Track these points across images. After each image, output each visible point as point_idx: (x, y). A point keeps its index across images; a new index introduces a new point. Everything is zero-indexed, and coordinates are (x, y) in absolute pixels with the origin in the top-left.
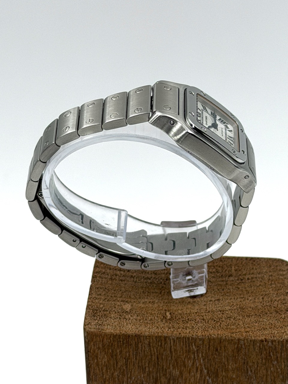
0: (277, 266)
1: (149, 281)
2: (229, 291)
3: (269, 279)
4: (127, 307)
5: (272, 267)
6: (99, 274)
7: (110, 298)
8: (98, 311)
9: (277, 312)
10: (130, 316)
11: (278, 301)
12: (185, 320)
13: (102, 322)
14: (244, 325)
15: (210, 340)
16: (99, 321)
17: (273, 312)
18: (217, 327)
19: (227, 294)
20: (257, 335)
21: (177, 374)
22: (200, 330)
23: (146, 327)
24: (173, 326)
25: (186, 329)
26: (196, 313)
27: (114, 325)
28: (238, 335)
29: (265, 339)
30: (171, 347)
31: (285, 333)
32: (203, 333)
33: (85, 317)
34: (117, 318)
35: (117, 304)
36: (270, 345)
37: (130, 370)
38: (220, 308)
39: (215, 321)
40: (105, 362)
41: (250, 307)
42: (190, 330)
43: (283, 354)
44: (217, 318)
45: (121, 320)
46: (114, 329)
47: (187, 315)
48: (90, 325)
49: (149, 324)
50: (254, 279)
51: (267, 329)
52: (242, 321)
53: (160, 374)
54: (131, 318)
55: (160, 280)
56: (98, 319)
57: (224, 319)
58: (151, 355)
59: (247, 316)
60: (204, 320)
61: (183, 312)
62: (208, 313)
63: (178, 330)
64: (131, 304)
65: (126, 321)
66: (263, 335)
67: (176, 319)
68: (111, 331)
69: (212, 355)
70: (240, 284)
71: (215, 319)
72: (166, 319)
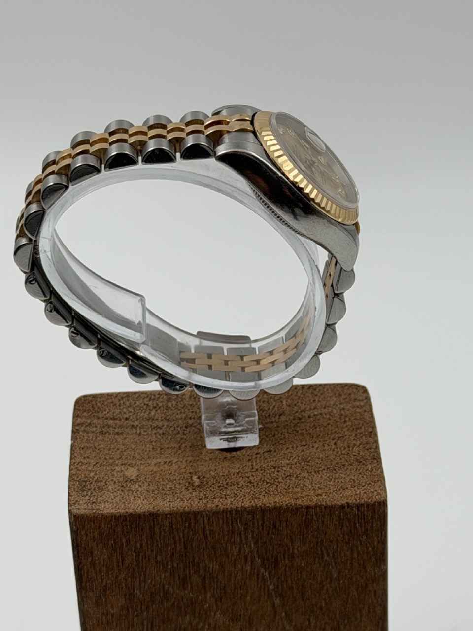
0: (350, 394)
1: (161, 432)
2: (283, 436)
3: (342, 415)
4: (132, 473)
5: (343, 397)
6: (82, 426)
7: (104, 462)
8: (87, 483)
9: (360, 462)
10: (137, 486)
11: (359, 446)
12: (222, 485)
13: (95, 498)
14: (313, 486)
15: (263, 512)
16: (91, 497)
17: (353, 463)
18: (273, 491)
19: (281, 442)
20: (335, 498)
21: (215, 569)
22: (247, 499)
23: (165, 500)
24: (206, 495)
25: (226, 499)
26: (238, 473)
27: (114, 502)
28: (305, 501)
29: (347, 503)
30: (205, 527)
31: (375, 493)
32: (253, 502)
33: (69, 493)
34: (118, 490)
35: (115, 469)
36: (355, 513)
37: (144, 570)
38: (272, 463)
39: (267, 483)
40: (104, 559)
41: (319, 459)
42: (232, 500)
43: (374, 525)
44: (270, 478)
45: (124, 494)
46: (116, 507)
47: (224, 478)
48: (79, 504)
49: (168, 495)
50: (318, 417)
51: (347, 488)
52: (309, 479)
53: (189, 571)
54: (140, 489)
55: (177, 428)
56: (89, 494)
57: (280, 479)
58: (175, 543)
59: (315, 472)
60: (250, 482)
61: (217, 473)
62: (255, 471)
63: (213, 501)
64: (137, 468)
65: (133, 493)
66: (343, 498)
67: (208, 484)
68: (111, 511)
69: (268, 534)
70: (299, 425)
71: (268, 481)
72: (193, 486)
